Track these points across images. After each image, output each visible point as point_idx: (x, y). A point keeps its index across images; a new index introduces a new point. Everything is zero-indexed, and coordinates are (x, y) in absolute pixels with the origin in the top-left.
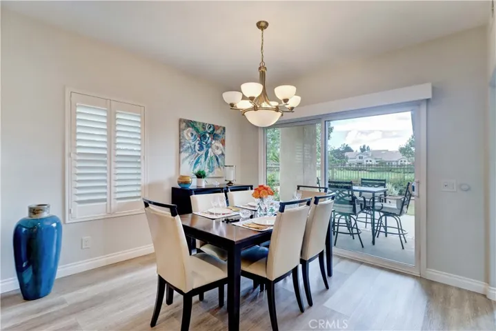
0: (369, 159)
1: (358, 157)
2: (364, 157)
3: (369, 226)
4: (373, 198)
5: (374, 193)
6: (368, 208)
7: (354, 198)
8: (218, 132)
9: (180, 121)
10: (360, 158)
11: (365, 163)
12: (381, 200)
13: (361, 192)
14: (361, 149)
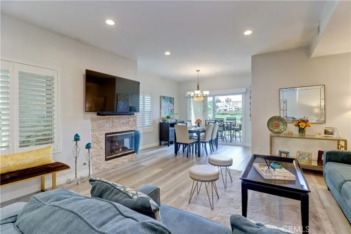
0: (231, 107)
1: (224, 106)
2: (228, 106)
3: (230, 137)
4: (231, 125)
5: (231, 123)
6: (229, 129)
7: (224, 125)
8: (172, 100)
9: (161, 97)
10: (225, 106)
11: (228, 109)
12: (233, 125)
13: (226, 122)
14: (226, 101)
